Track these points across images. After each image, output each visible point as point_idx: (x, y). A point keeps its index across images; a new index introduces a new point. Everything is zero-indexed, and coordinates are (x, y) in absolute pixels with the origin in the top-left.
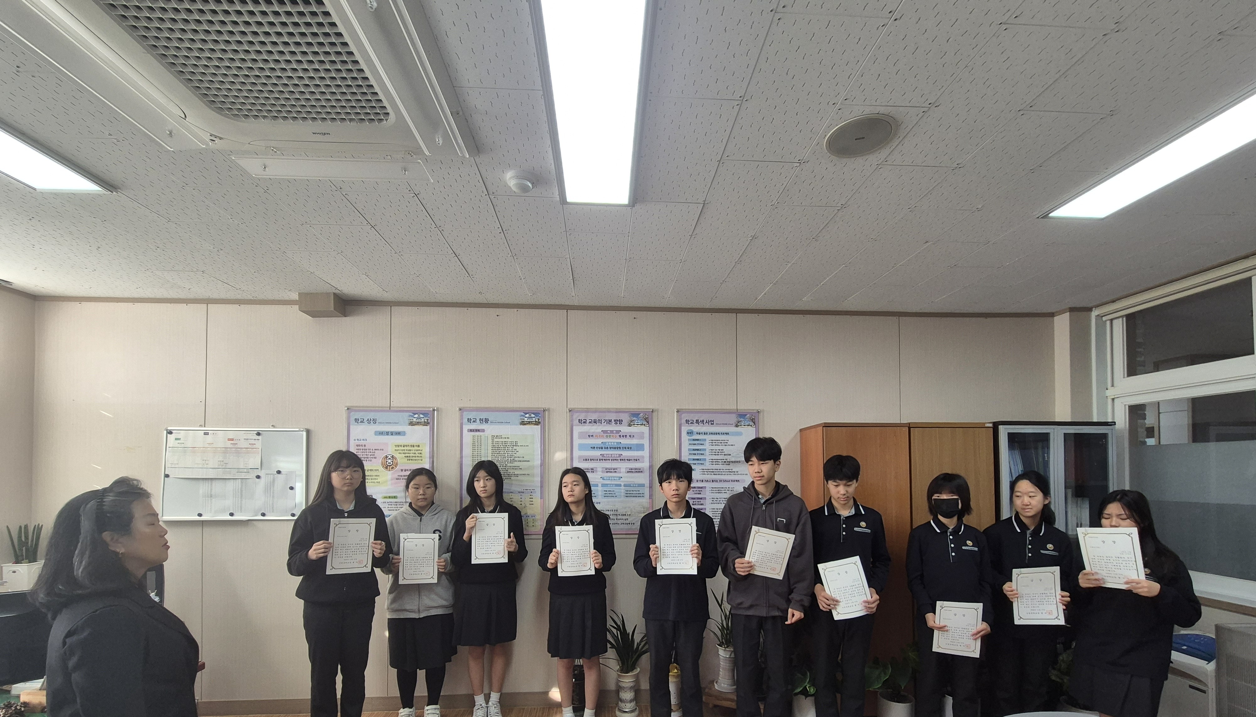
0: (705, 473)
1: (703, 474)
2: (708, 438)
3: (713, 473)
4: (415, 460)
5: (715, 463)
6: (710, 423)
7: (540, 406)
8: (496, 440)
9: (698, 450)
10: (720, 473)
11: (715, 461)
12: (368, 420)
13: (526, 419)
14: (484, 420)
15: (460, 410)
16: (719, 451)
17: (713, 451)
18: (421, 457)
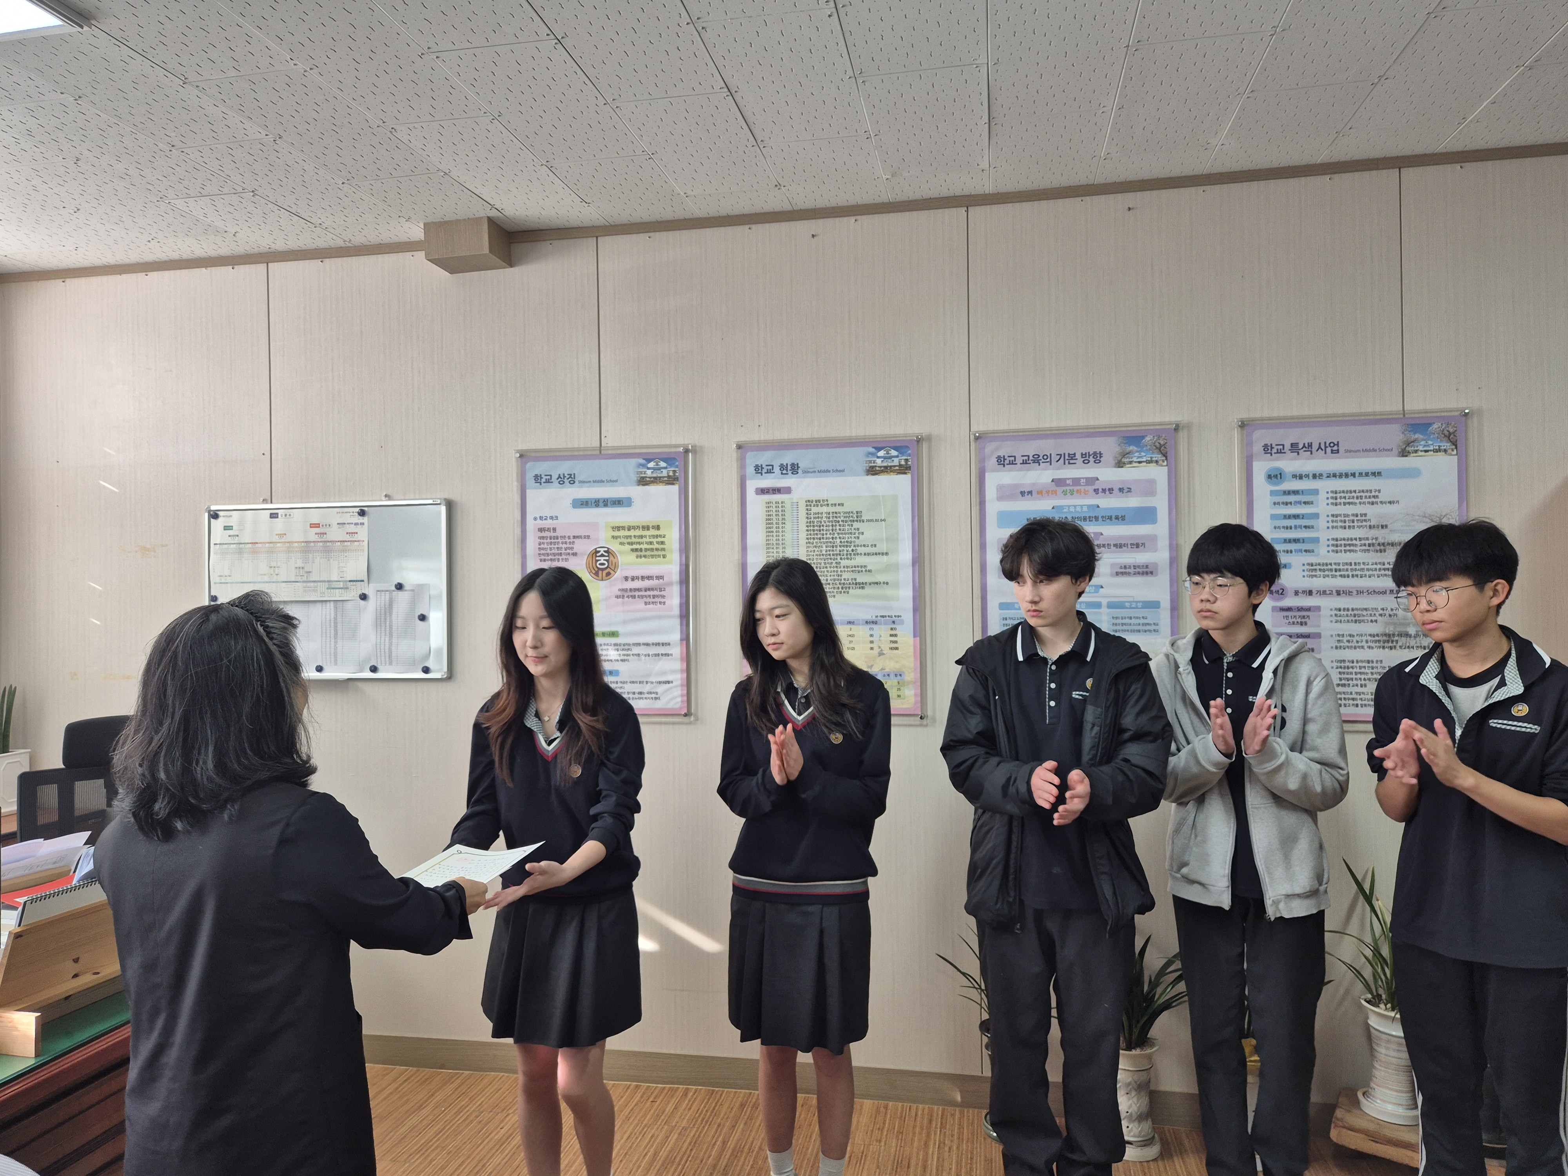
0: (1318, 573)
1: (1312, 576)
2: (1325, 486)
3: (1338, 573)
4: (652, 556)
5: (1343, 548)
6: (1329, 450)
7: (910, 432)
8: (814, 510)
9: (1296, 517)
10: (1359, 573)
11: (1343, 542)
12: (559, 477)
13: (879, 462)
14: (789, 468)
15: (739, 447)
16: (1355, 519)
17: (1339, 518)
18: (663, 549)
